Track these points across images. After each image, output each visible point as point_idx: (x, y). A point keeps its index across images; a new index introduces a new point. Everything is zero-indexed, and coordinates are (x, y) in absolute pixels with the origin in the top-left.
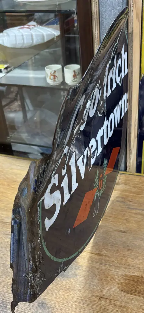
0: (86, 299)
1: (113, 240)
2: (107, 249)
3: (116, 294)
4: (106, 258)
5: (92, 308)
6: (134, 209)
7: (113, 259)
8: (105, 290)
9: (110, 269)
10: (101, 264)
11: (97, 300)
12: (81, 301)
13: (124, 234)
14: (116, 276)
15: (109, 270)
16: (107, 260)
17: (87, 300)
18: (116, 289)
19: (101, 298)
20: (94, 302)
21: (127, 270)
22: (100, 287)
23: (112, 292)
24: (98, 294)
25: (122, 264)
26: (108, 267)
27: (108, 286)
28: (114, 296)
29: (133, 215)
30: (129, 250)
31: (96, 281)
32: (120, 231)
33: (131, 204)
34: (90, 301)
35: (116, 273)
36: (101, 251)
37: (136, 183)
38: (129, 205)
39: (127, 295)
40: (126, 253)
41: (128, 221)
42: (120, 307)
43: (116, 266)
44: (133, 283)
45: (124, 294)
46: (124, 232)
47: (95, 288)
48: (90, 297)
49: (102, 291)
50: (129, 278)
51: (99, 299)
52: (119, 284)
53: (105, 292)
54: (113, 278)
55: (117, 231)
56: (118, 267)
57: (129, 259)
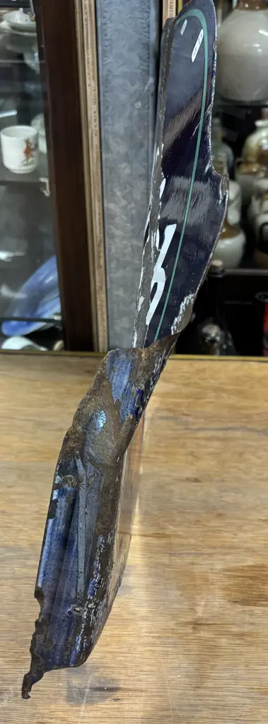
0: (167, 635)
1: (179, 501)
2: (174, 521)
3: (224, 610)
4: (178, 541)
5: (185, 650)
6: (199, 430)
7: (192, 541)
8: (200, 608)
9: (195, 561)
10: (171, 554)
11: (191, 631)
12: (158, 641)
13: (198, 484)
14: (212, 573)
15: (193, 564)
16: (182, 545)
17: (170, 635)
18: (223, 602)
19: (196, 625)
20: (185, 638)
21: (228, 557)
22: (186, 603)
23: (215, 609)
24: (189, 619)
25: (215, 548)
26: (189, 559)
27: (203, 598)
28: (222, 616)
29: (203, 443)
30: (220, 516)
31: (175, 593)
32: (188, 480)
33: (190, 419)
34: (176, 635)
35: (210, 567)
36: (163, 528)
37: (185, 375)
38: (186, 423)
39: (248, 608)
40: (214, 523)
41: (195, 456)
42: (241, 635)
43: (206, 554)
44: (251, 582)
45: (240, 608)
46: (196, 480)
47: (178, 606)
48: (173, 629)
49: (194, 611)
50: (239, 574)
51: (194, 628)
52: (223, 589)
53: (201, 611)
54: (207, 580)
55: (181, 480)
56: (210, 555)
57: (225, 534)
